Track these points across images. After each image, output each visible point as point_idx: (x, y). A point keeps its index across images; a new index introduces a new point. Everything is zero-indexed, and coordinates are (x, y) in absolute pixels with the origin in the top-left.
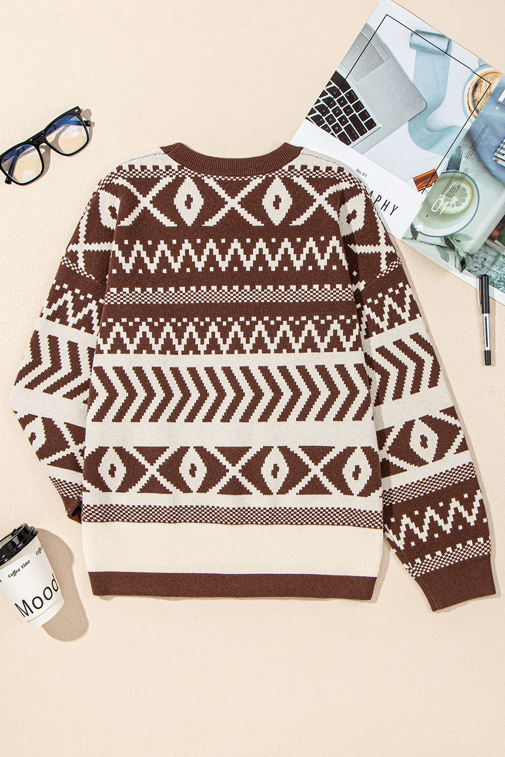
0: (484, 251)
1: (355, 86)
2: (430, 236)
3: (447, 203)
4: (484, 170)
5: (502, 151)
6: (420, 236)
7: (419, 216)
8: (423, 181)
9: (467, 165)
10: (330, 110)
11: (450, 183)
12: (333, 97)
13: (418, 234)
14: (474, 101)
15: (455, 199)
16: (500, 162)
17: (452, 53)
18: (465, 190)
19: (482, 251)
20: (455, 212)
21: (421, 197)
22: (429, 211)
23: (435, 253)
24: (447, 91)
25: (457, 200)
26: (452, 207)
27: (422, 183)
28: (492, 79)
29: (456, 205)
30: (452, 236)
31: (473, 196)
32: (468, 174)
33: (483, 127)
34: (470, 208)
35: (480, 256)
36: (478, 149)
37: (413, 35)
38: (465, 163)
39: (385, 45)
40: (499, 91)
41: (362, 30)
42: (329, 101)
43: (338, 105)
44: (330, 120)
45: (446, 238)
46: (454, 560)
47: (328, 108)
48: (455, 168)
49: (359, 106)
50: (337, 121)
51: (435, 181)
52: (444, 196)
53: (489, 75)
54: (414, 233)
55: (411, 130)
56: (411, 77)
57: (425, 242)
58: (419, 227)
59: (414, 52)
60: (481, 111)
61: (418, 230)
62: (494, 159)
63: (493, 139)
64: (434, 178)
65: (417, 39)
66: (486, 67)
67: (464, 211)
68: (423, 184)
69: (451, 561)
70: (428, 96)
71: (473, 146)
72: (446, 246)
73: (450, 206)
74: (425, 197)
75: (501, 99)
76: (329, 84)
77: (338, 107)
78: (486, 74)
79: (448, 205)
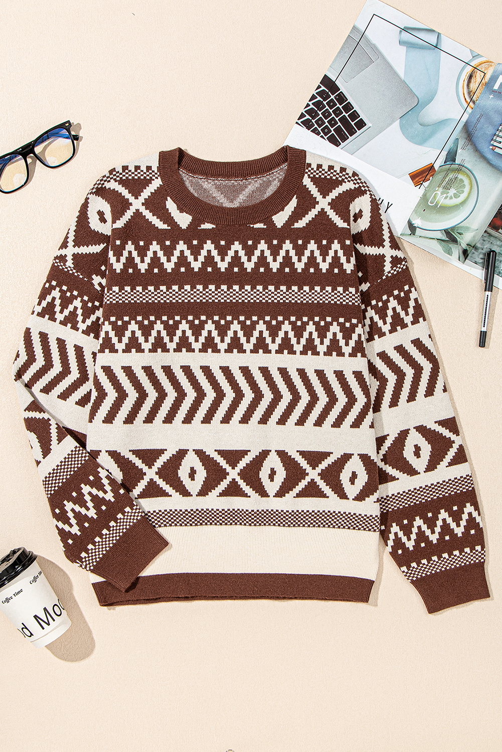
0: (489, 241)
1: (344, 88)
2: (430, 230)
3: (445, 195)
4: (481, 160)
5: (499, 139)
6: (418, 231)
7: (415, 211)
8: (420, 176)
9: (464, 156)
10: (320, 113)
11: (447, 175)
12: (322, 100)
13: (416, 229)
14: (469, 93)
15: (452, 191)
16: (497, 150)
17: (442, 45)
18: (463, 182)
19: (487, 242)
20: (454, 205)
21: (419, 192)
22: (426, 206)
23: (437, 248)
24: (439, 85)
25: (455, 192)
26: (450, 199)
27: (418, 178)
28: (486, 69)
29: (455, 197)
30: (453, 228)
31: (471, 186)
32: (465, 165)
33: (478, 117)
34: (469, 199)
35: (485, 247)
36: (474, 139)
37: (402, 33)
38: (461, 154)
39: (374, 45)
40: (494, 79)
41: (351, 32)
42: (318, 105)
43: (327, 107)
44: (320, 122)
45: (446, 231)
46: (114, 538)
47: (318, 111)
48: (452, 161)
49: (348, 107)
50: (327, 124)
51: (432, 175)
52: (441, 189)
53: (483, 65)
54: (412, 228)
55: (402, 127)
56: (402, 75)
57: (424, 237)
58: (417, 222)
59: (403, 49)
60: (477, 102)
61: (415, 225)
62: (491, 147)
63: (488, 127)
64: (431, 173)
65: (406, 36)
66: (479, 58)
67: (463, 203)
68: (420, 179)
69: (113, 540)
70: (420, 92)
71: (468, 137)
72: (447, 239)
73: (448, 198)
74: (423, 192)
75: (496, 87)
76: (319, 87)
77: (327, 109)
78: (480, 64)
79: (446, 198)
